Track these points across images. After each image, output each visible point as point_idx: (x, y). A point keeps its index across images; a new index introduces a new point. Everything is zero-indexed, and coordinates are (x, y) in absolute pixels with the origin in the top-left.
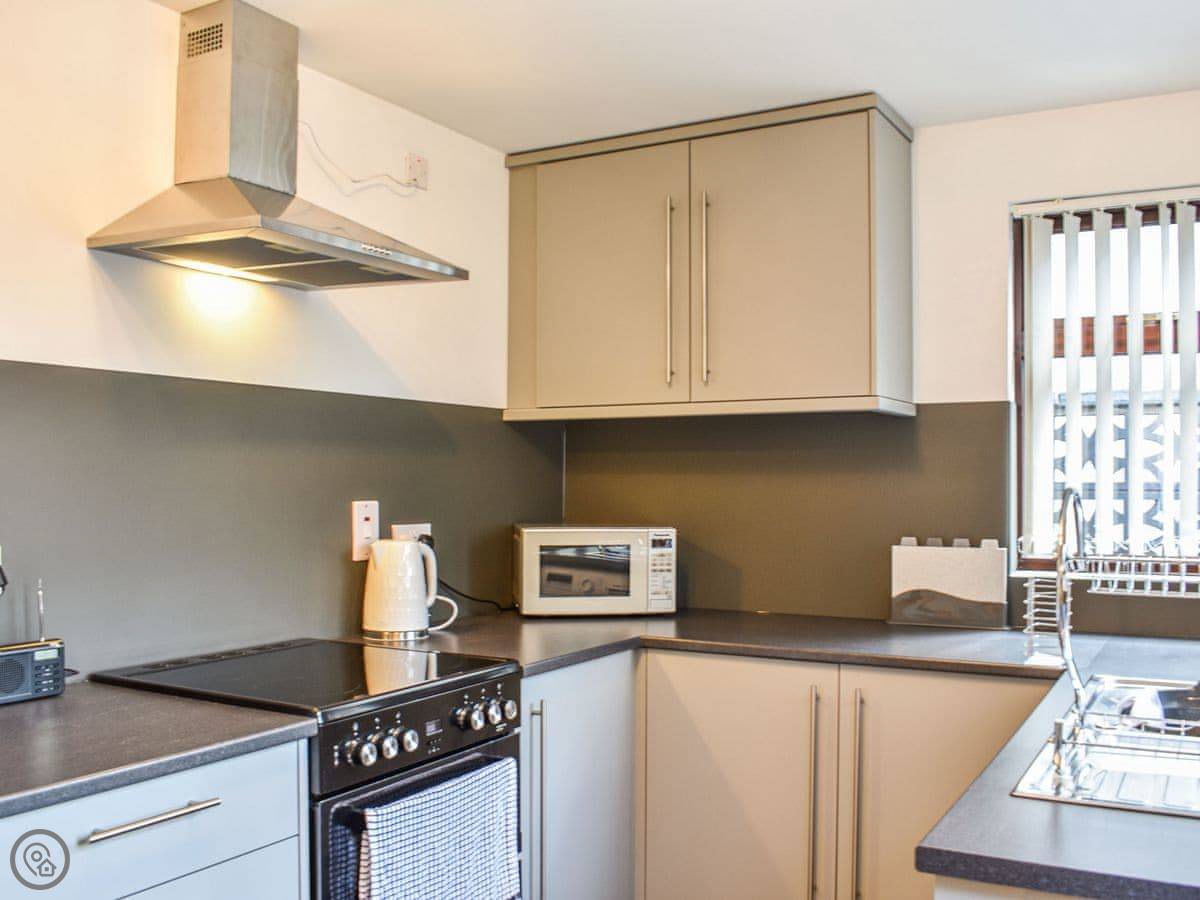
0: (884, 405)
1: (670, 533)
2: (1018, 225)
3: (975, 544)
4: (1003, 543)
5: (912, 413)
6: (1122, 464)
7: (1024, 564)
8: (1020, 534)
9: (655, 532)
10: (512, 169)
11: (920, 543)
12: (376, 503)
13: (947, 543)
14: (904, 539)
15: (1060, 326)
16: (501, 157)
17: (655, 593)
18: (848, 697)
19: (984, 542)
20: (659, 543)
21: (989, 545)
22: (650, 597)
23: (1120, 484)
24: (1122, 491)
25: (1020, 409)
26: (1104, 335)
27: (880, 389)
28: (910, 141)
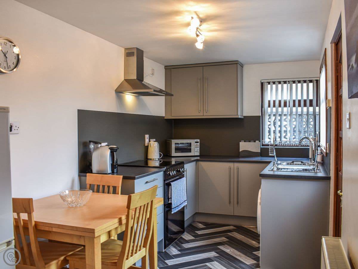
0: (240, 117)
1: (199, 140)
2: (262, 84)
3: (255, 142)
4: (260, 141)
5: (243, 118)
6: (280, 126)
7: (263, 145)
8: (262, 140)
9: (196, 140)
10: (165, 69)
11: (245, 142)
12: (148, 135)
13: (250, 142)
14: (242, 141)
15: (269, 102)
16: (164, 67)
17: (196, 152)
18: (235, 168)
19: (256, 141)
20: (196, 142)
21: (257, 142)
22: (195, 152)
23: (279, 130)
24: (280, 132)
25: (262, 117)
26: (277, 103)
27: (239, 114)
28: (243, 67)
